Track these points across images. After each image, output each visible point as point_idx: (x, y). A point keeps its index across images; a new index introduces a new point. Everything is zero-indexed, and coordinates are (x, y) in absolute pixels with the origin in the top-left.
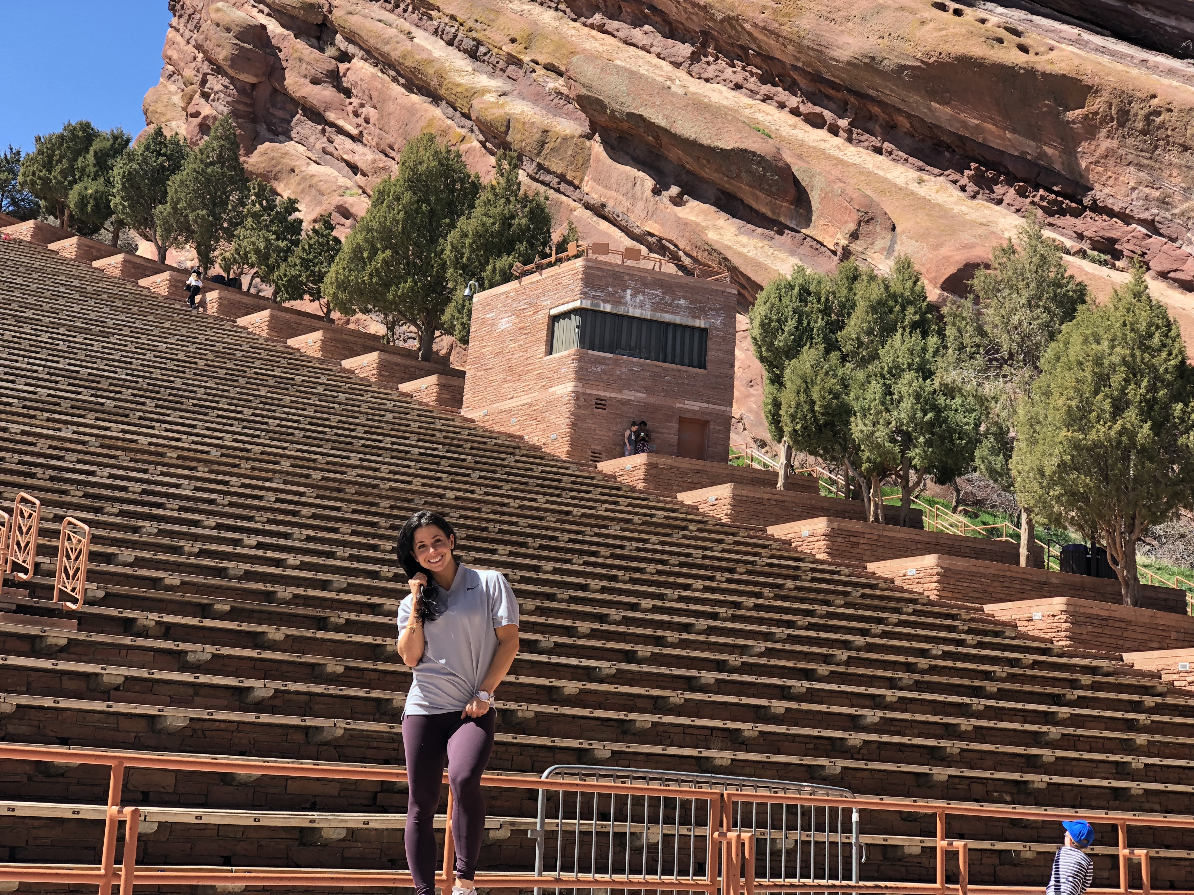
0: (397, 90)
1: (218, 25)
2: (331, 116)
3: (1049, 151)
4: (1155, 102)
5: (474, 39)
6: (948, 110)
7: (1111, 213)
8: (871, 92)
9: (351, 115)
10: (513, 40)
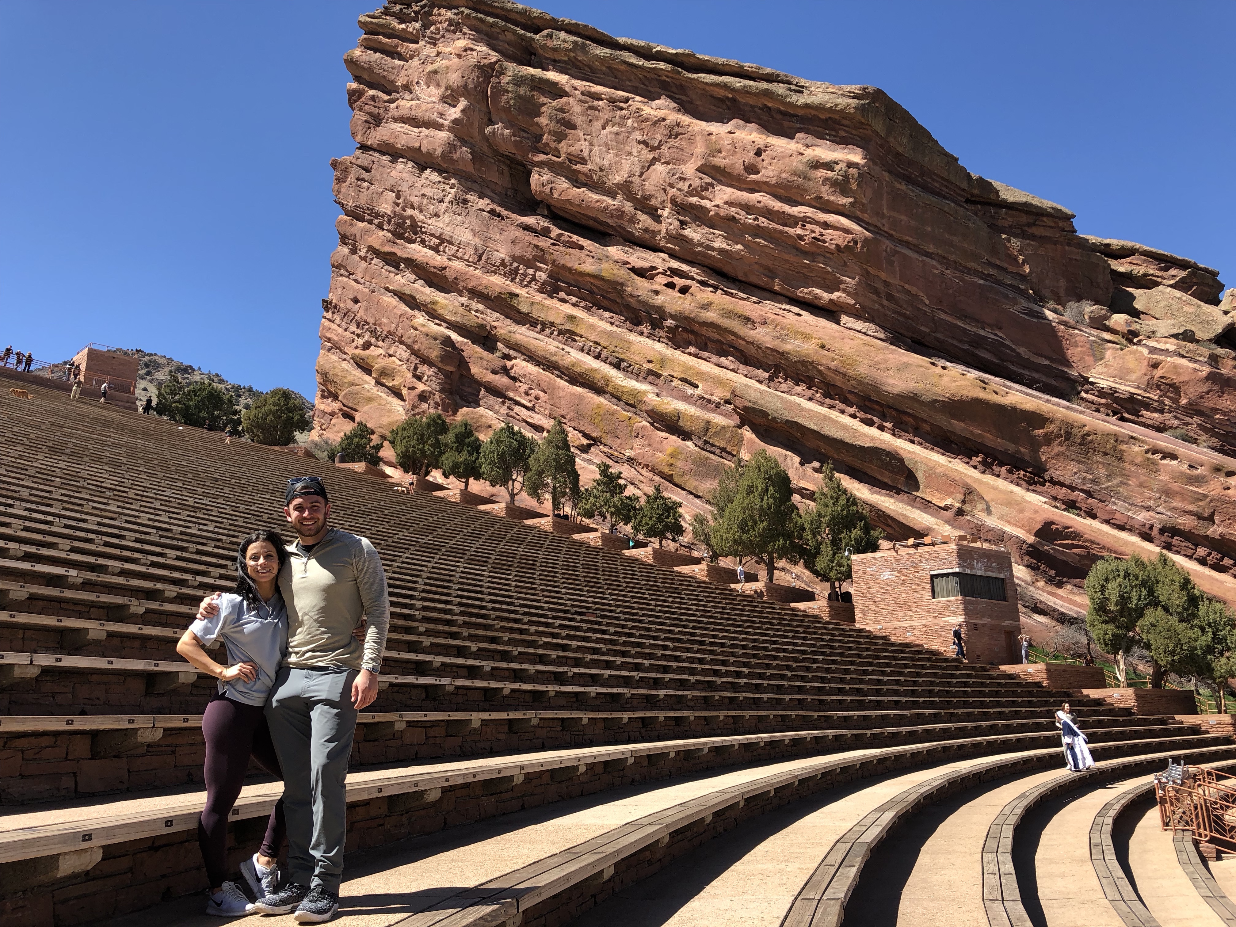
0: (563, 383)
1: (427, 335)
2: (511, 394)
3: (1023, 450)
4: (1086, 428)
5: (617, 358)
6: (962, 424)
7: (1062, 485)
8: (908, 410)
9: (523, 395)
10: (650, 361)
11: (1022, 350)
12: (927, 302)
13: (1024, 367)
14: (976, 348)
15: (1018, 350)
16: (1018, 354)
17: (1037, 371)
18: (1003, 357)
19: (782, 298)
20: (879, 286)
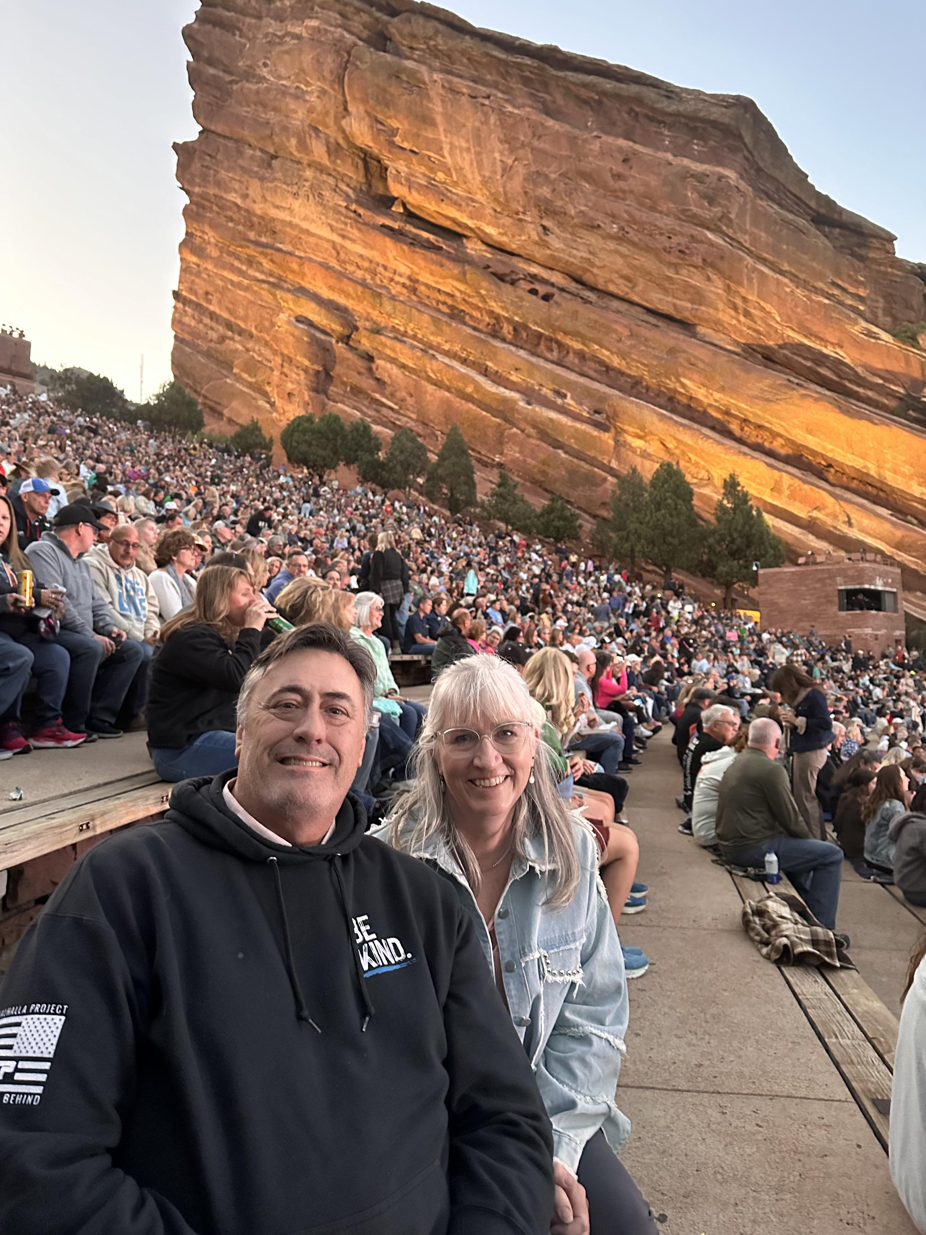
2: (377, 396)
9: (389, 397)
10: (517, 369)
11: (859, 369)
12: (779, 319)
13: (859, 385)
14: (818, 365)
15: (855, 368)
16: (856, 372)
17: (871, 390)
18: (843, 375)
19: (639, 309)
20: (738, 302)
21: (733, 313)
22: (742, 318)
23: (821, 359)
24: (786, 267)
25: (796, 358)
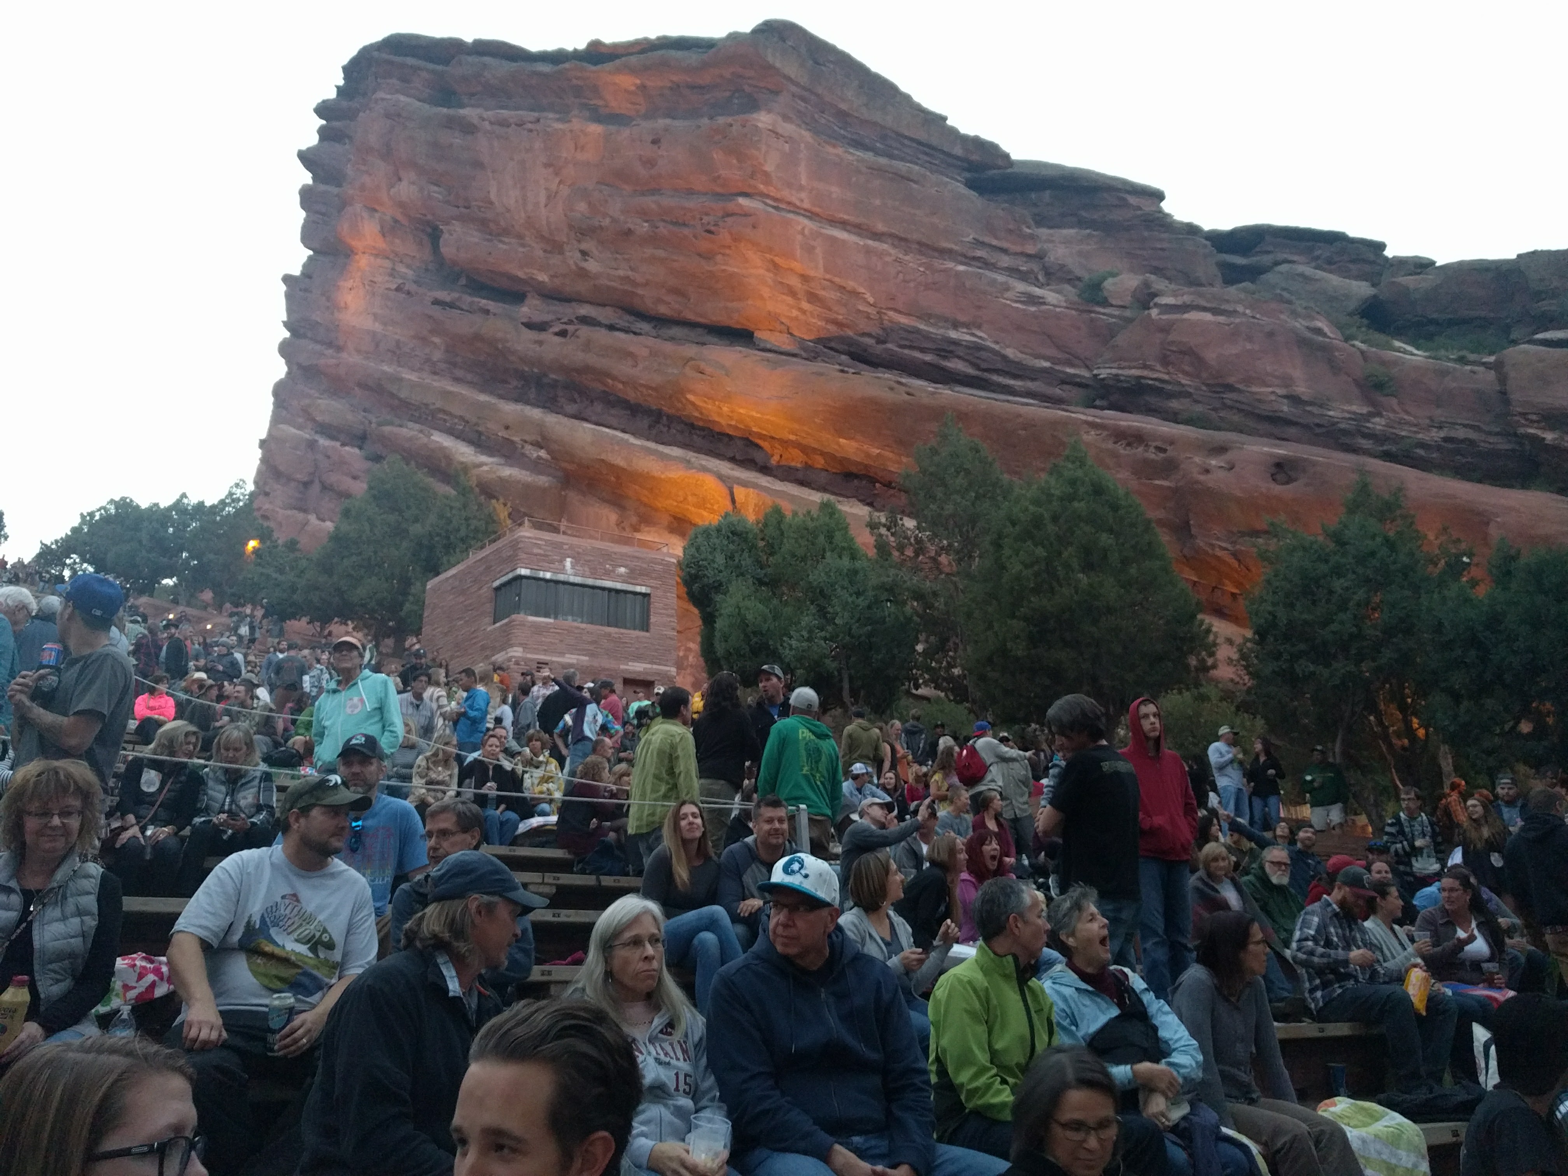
5: (479, 432)
6: (854, 444)
10: (507, 428)
11: (1010, 353)
12: (870, 300)
13: (1015, 377)
14: (945, 358)
15: (1003, 352)
16: (1004, 357)
17: (1033, 380)
18: (984, 365)
19: (700, 330)
20: (794, 282)
21: (789, 300)
22: (805, 305)
23: (947, 349)
24: (880, 227)
25: (906, 351)
